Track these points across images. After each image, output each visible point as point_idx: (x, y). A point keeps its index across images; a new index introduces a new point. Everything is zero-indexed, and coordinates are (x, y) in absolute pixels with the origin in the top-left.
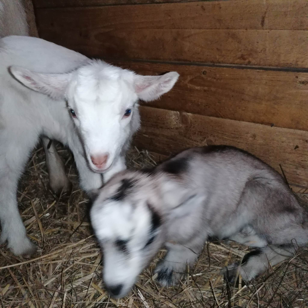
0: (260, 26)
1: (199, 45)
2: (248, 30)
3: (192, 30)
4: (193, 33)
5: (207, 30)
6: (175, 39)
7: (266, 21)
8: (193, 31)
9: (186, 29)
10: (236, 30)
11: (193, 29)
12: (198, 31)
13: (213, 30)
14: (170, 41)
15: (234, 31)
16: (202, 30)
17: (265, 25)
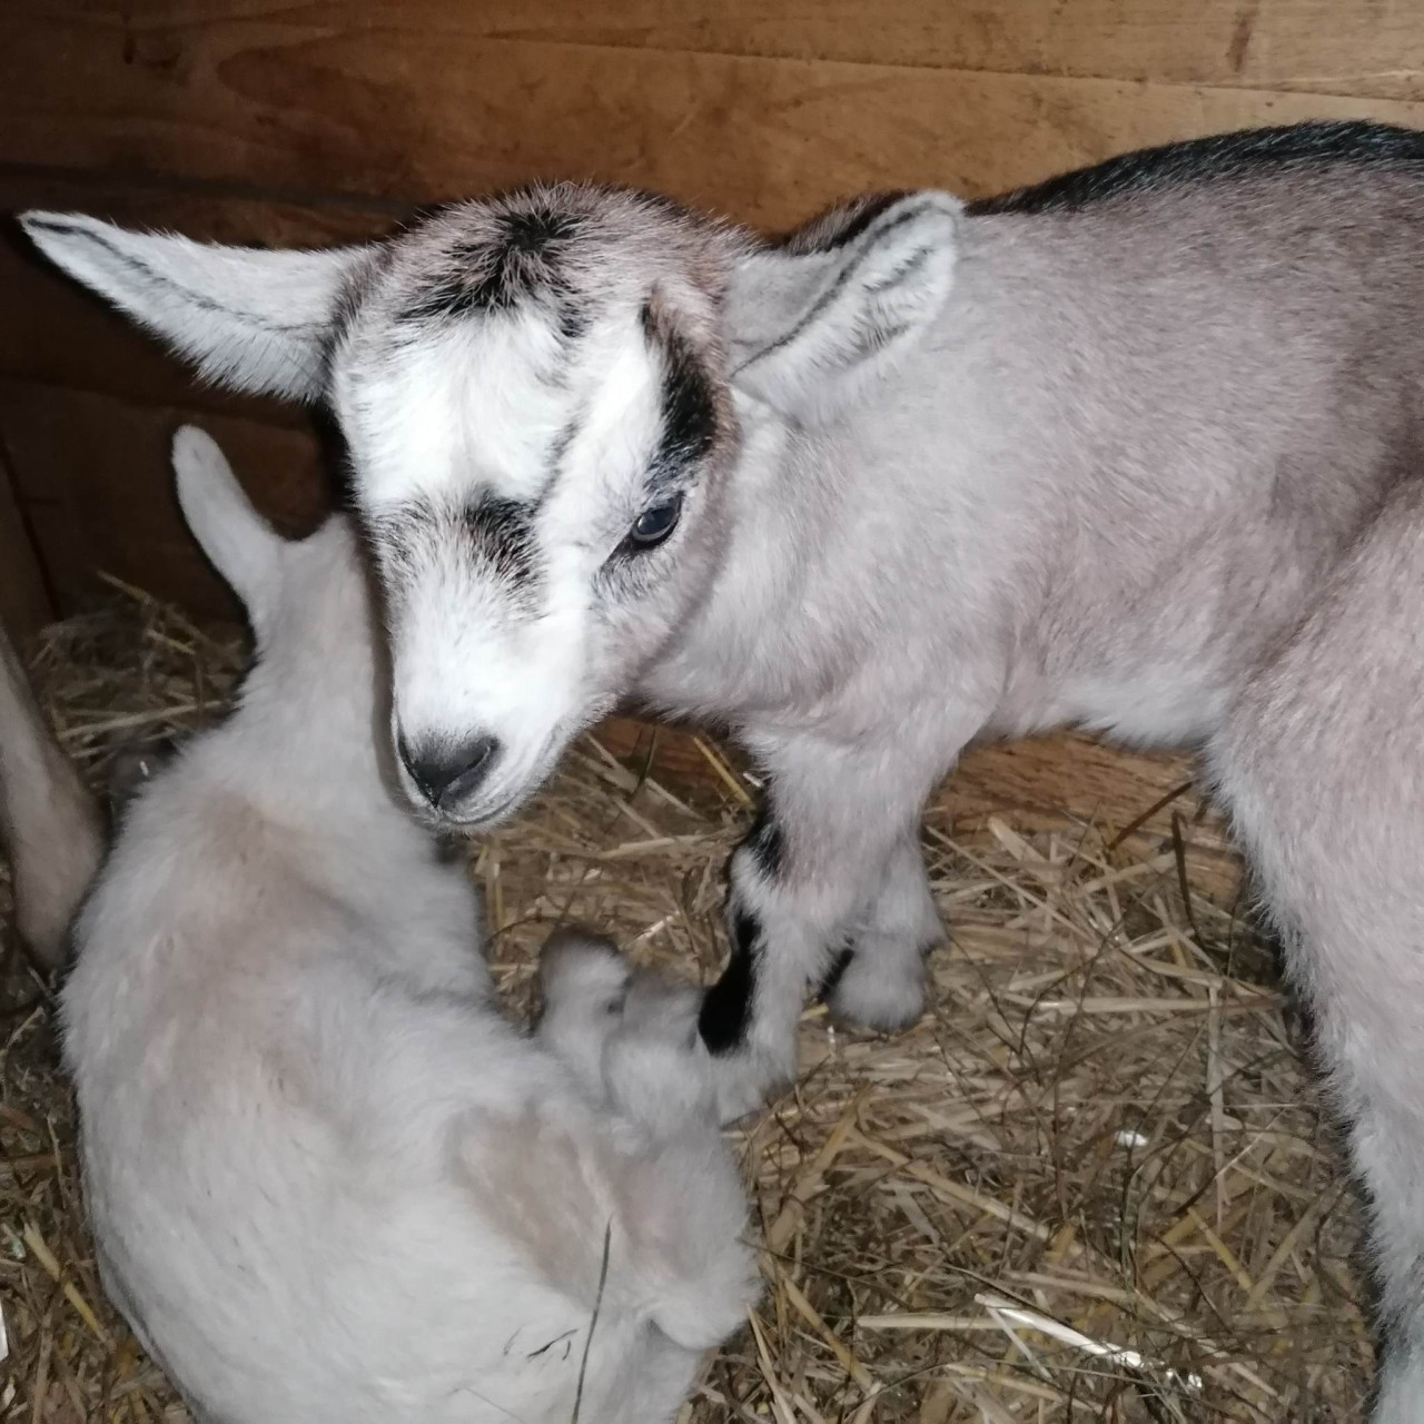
0: (1223, 64)
1: (860, 156)
2: (1151, 85)
3: (817, 65)
4: (823, 80)
5: (907, 71)
6: (717, 115)
7: (1260, 44)
8: (824, 73)
9: (785, 55)
10: (1079, 84)
11: (823, 58)
12: (851, 71)
13: (944, 73)
14: (686, 122)
15: (1065, 83)
16: (880, 71)
17: (1251, 63)
